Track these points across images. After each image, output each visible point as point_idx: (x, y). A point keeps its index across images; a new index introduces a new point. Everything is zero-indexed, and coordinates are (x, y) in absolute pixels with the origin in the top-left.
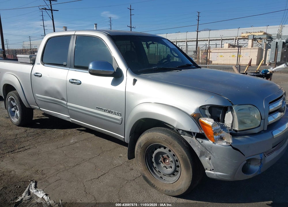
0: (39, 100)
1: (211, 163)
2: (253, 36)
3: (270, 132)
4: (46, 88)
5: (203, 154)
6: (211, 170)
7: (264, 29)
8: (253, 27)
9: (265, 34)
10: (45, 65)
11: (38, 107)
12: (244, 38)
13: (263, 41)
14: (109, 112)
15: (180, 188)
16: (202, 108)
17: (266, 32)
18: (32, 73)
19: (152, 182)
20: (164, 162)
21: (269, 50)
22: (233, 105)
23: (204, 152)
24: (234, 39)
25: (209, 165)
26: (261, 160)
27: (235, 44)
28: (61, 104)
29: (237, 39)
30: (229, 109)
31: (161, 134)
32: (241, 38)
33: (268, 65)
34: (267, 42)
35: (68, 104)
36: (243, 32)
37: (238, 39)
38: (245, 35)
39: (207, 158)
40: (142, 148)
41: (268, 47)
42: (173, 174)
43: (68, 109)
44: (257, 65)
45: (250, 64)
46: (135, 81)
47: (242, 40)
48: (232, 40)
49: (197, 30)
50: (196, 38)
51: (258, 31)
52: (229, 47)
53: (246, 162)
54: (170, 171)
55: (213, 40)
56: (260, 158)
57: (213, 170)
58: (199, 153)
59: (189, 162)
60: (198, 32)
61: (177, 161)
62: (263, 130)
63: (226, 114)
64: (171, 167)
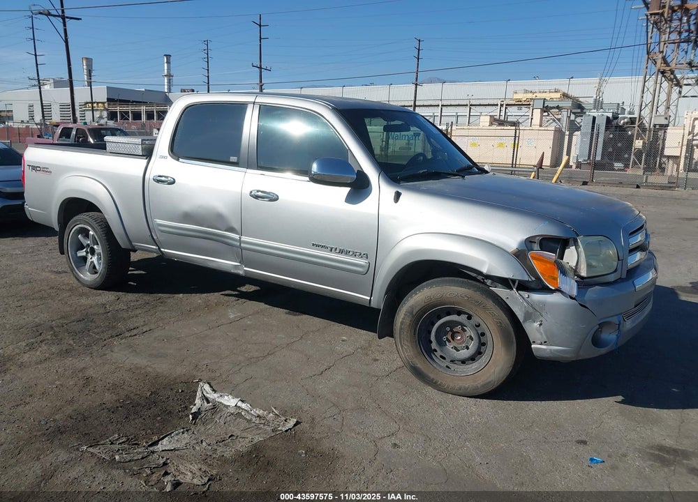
0: (162, 231)
1: (542, 332)
2: (544, 102)
3: (631, 281)
4: (186, 207)
5: (528, 316)
6: (541, 344)
7: (563, 85)
8: (539, 79)
9: (565, 96)
10: (181, 160)
11: (154, 247)
12: (519, 104)
13: (565, 113)
14: (341, 252)
15: (490, 380)
16: (529, 242)
17: (566, 92)
18: (147, 176)
19: (432, 376)
20: (453, 340)
21: (576, 133)
22: (578, 236)
23: (532, 313)
24: (497, 105)
25: (538, 335)
26: (619, 325)
27: (500, 115)
28: (223, 239)
29: (504, 106)
30: (571, 242)
31: (460, 289)
32: (513, 102)
33: (574, 167)
34: (573, 117)
35: (244, 238)
36: (518, 89)
37: (506, 105)
38: (522, 96)
39: (536, 325)
40: (413, 317)
41: (574, 127)
42: (472, 359)
43: (242, 249)
44: (551, 166)
45: (540, 165)
46: (398, 196)
47: (516, 108)
48: (494, 108)
49: (414, 81)
50: (413, 99)
51: (549, 88)
52: (491, 124)
53: (598, 326)
54: (464, 354)
55: (451, 105)
56: (618, 323)
57: (545, 342)
58: (523, 315)
59: (513, 333)
60: (416, 85)
61: (483, 334)
62: (620, 278)
63: (566, 250)
64: (467, 348)
